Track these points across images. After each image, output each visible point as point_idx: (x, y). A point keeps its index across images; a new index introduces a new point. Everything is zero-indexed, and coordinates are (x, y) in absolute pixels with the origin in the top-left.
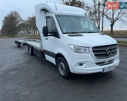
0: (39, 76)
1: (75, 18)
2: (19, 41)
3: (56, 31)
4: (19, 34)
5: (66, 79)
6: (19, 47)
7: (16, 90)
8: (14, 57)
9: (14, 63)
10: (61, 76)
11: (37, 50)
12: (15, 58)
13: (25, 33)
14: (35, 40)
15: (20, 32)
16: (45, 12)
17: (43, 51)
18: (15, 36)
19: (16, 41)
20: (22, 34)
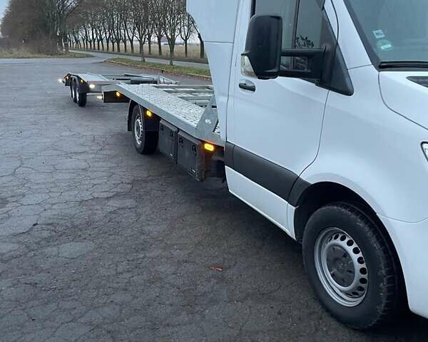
2: (85, 77)
4: (77, 41)
9: (71, 187)
11: (178, 137)
13: (101, 39)
14: (155, 77)
15: (81, 35)
17: (217, 147)
18: (59, 49)
19: (69, 75)
20: (88, 43)
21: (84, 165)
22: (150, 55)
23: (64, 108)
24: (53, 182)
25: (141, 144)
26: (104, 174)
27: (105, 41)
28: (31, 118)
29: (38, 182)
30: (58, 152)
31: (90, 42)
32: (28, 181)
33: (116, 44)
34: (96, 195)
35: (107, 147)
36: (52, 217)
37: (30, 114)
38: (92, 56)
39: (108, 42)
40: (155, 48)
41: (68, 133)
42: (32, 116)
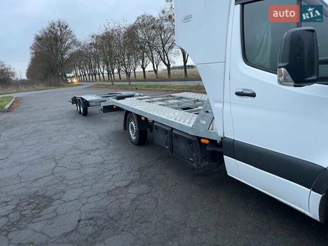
6: (85, 114)
19: (75, 98)
21: (100, 159)
22: (115, 80)
23: (74, 118)
24: (82, 177)
25: (136, 139)
26: (117, 165)
27: (87, 75)
28: (55, 128)
29: (72, 178)
30: (80, 151)
31: (79, 77)
32: (64, 178)
33: (94, 77)
34: (118, 184)
35: (111, 143)
36: (91, 211)
37: (54, 125)
40: (117, 76)
41: (82, 136)
42: (55, 126)
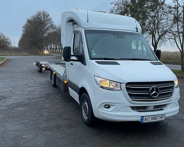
0: (53, 118)
1: (116, 36)
2: (41, 63)
3: (82, 54)
4: (47, 49)
5: (88, 126)
6: (40, 71)
7: (18, 131)
8: (29, 87)
9: (27, 95)
10: (84, 122)
11: (60, 80)
12: (29, 89)
13: (57, 48)
15: (49, 47)
16: (73, 24)
17: (67, 82)
18: (39, 52)
19: (37, 62)
20: (52, 50)
21: (33, 90)
24: (22, 94)
26: (39, 92)
30: (26, 86)
35: (43, 85)
38: (52, 55)
39: (59, 49)
